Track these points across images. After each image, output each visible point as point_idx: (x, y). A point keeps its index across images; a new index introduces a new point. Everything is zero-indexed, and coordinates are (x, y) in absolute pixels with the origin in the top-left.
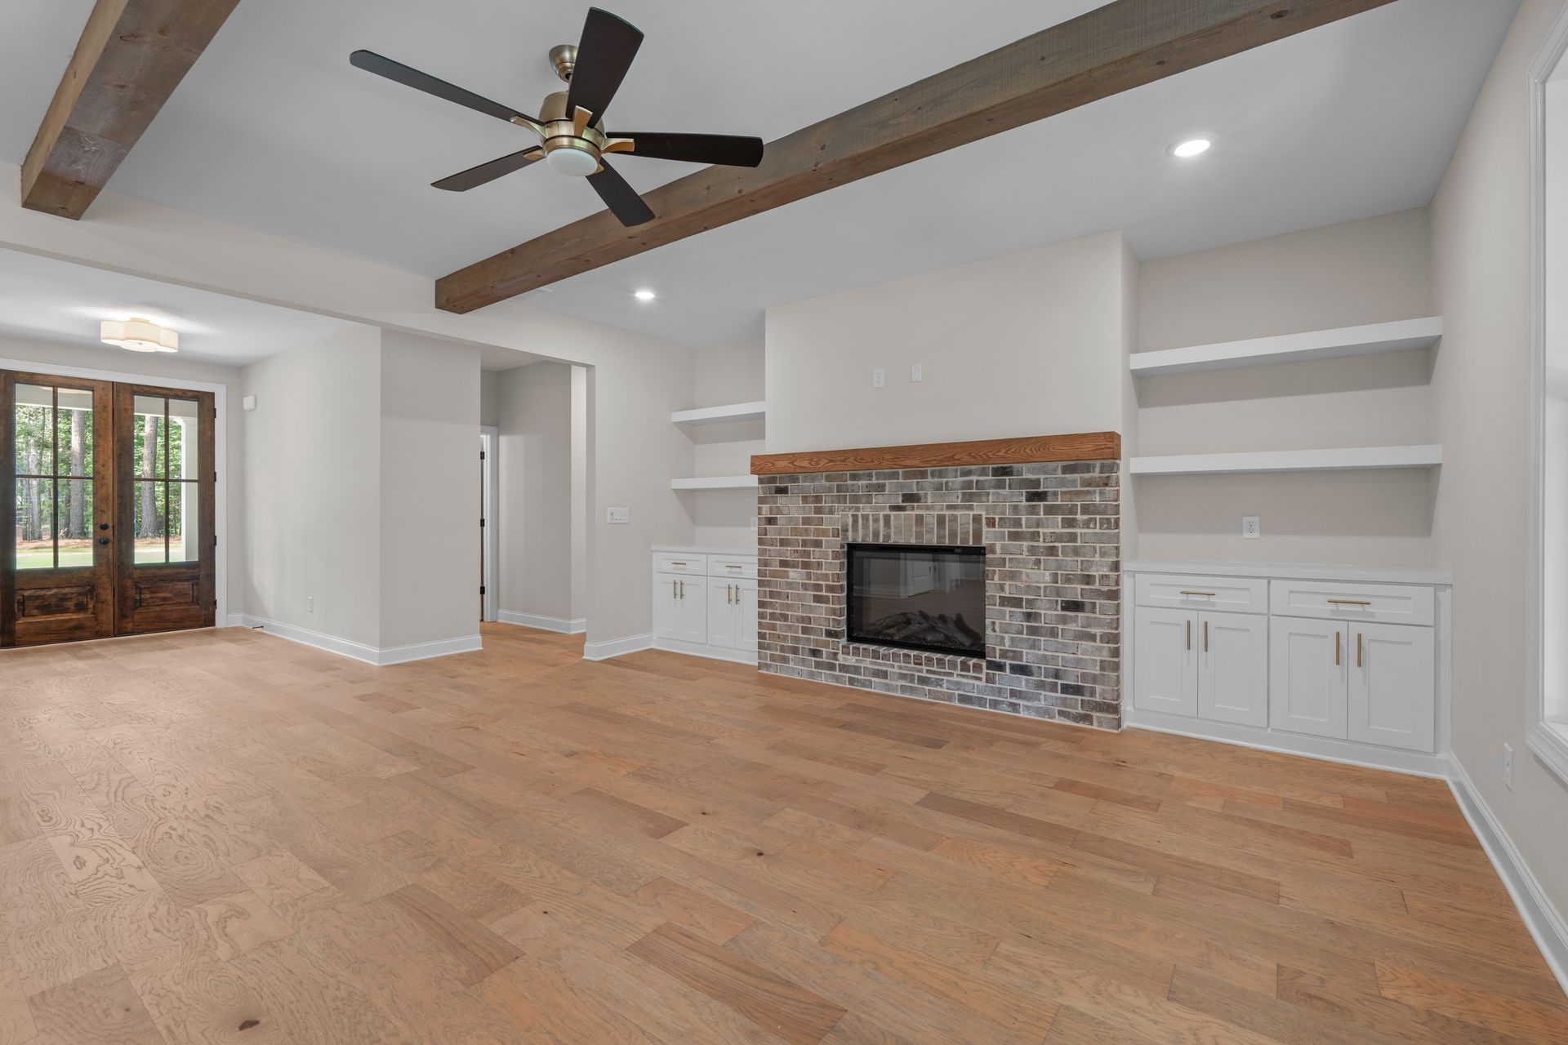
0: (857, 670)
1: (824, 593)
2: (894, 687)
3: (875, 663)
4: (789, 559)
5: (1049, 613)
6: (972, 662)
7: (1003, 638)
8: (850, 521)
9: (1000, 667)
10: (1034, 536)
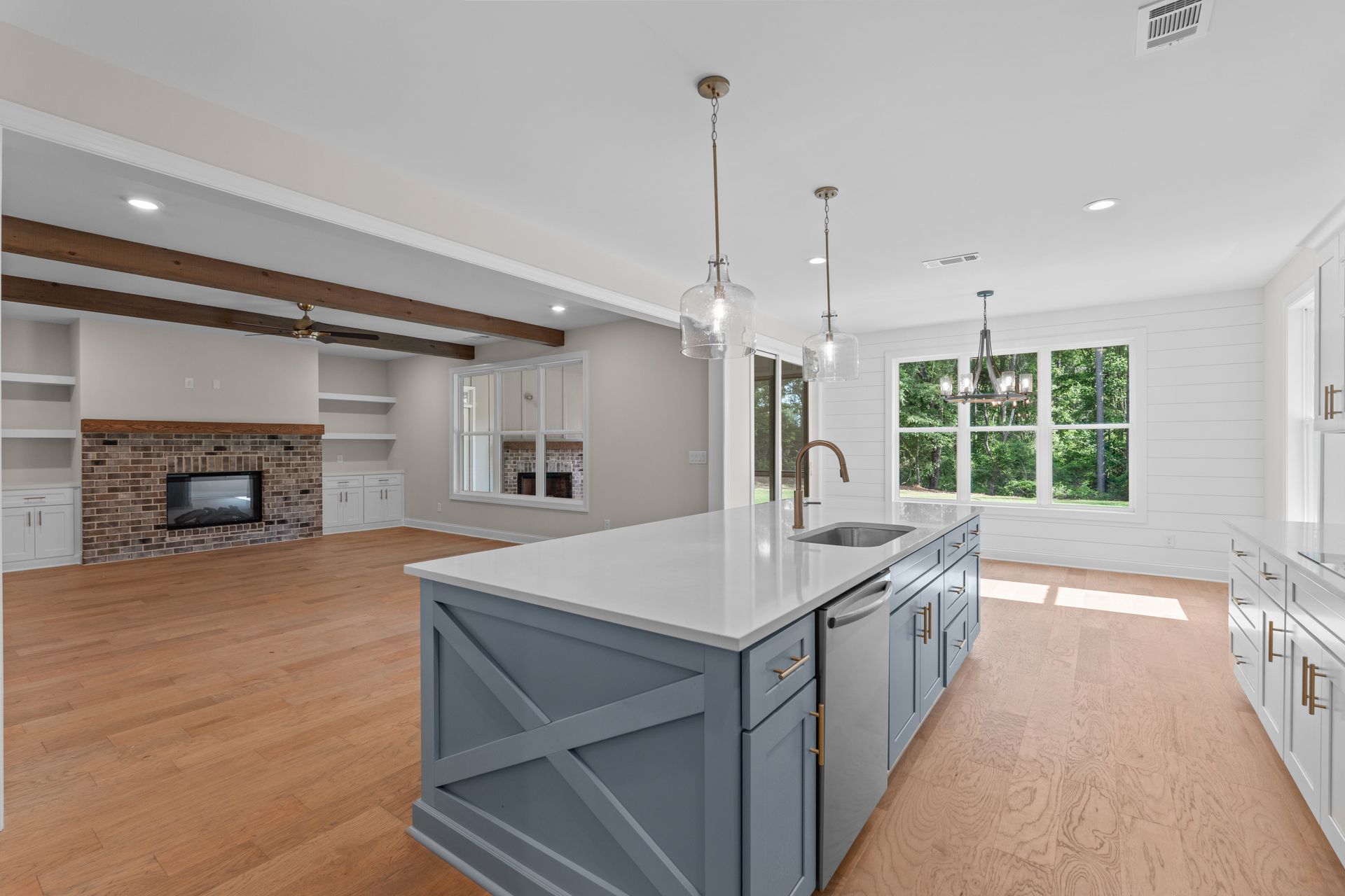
0: (181, 543)
1: (153, 504)
2: (211, 546)
3: (194, 537)
4: (118, 486)
5: (294, 496)
6: (257, 524)
7: (273, 510)
8: (176, 461)
9: (272, 523)
10: (288, 465)
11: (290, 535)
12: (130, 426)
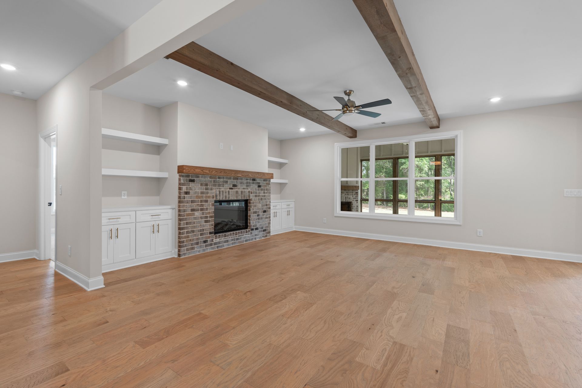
0: (219, 243)
1: (209, 219)
2: (230, 244)
3: (225, 239)
4: (195, 208)
5: (261, 214)
7: (254, 222)
8: (218, 193)
9: (252, 230)
10: (259, 196)
11: (259, 236)
12: (202, 171)
